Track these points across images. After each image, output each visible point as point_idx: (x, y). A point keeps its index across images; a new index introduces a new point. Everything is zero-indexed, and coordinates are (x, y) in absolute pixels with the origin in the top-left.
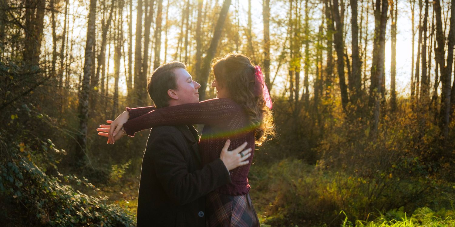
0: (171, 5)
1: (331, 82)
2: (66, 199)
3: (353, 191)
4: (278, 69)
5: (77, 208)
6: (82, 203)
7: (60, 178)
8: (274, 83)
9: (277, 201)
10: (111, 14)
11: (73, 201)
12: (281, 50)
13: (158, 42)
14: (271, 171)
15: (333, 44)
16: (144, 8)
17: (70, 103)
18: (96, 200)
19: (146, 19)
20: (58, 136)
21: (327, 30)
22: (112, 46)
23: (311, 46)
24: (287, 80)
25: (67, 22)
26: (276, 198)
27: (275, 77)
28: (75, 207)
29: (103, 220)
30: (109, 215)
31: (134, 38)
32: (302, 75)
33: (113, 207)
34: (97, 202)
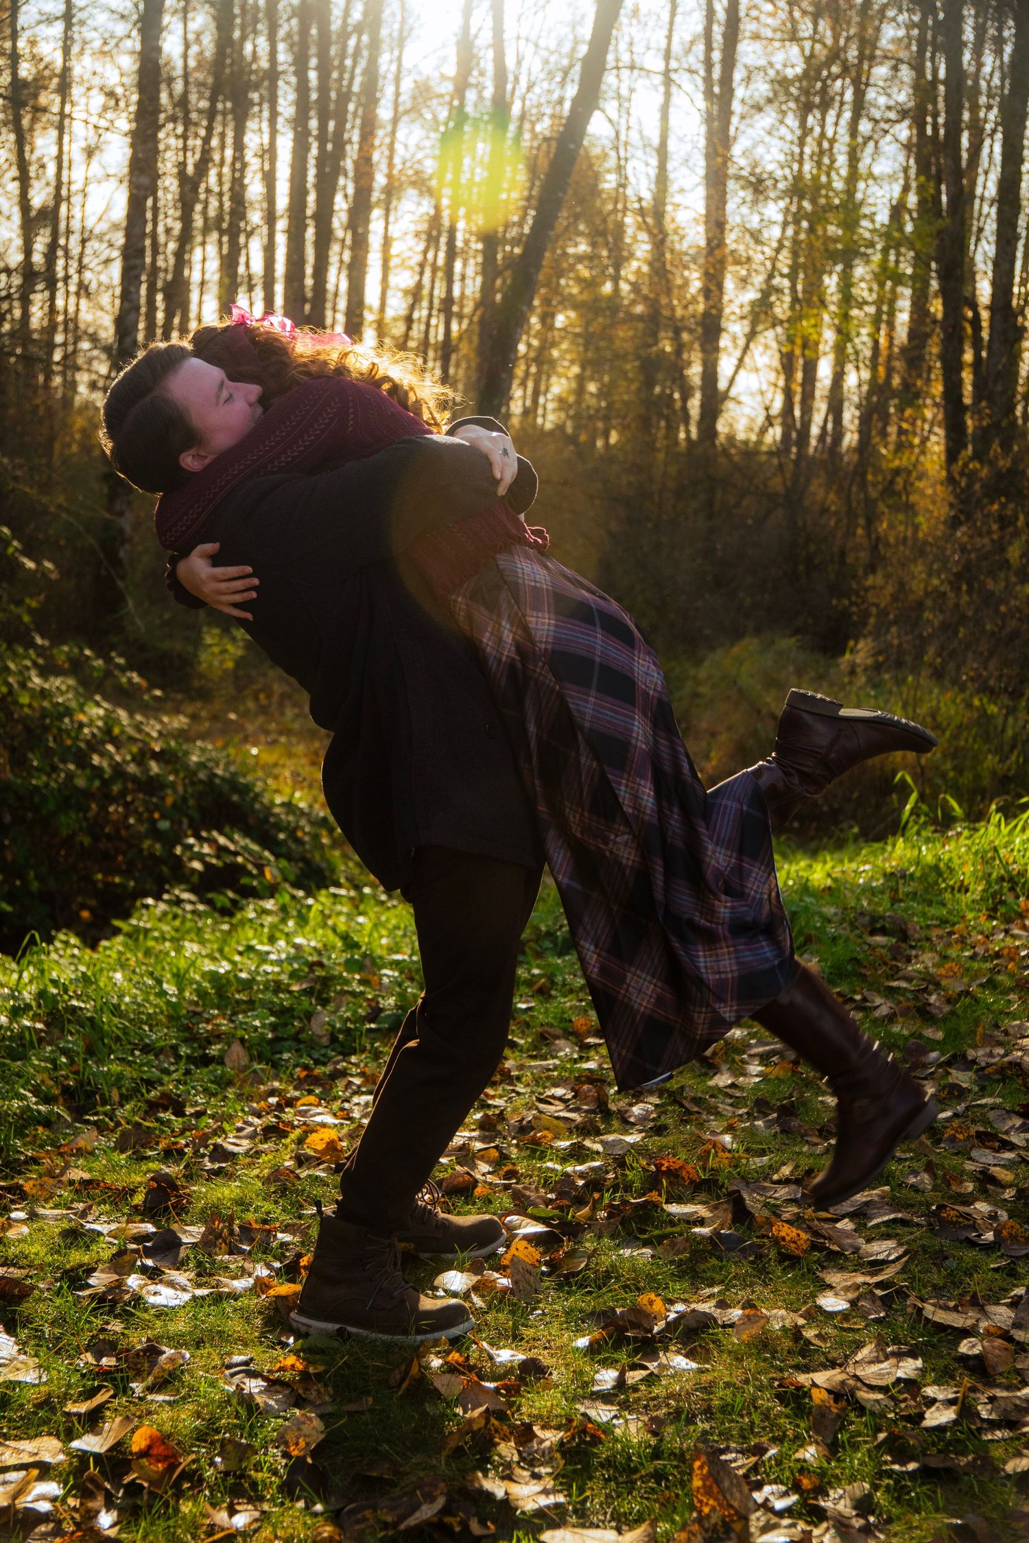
0: (405, 118)
1: (917, 395)
2: (60, 717)
3: (955, 737)
4: (746, 349)
5: (95, 745)
6: (108, 731)
7: (41, 651)
8: (733, 393)
9: (714, 763)
10: (207, 140)
11: (81, 725)
12: (759, 280)
13: (359, 245)
14: (702, 673)
15: (934, 265)
16: (313, 124)
17: (78, 436)
18: (153, 728)
19: (320, 164)
20: (41, 536)
21: (915, 215)
22: (212, 249)
23: (860, 271)
24: (775, 385)
25: (65, 164)
26: (713, 754)
27: (736, 372)
28: (88, 742)
29: (173, 785)
30: (191, 773)
31: (282, 224)
32: (825, 370)
33: (203, 750)
34: (155, 734)
